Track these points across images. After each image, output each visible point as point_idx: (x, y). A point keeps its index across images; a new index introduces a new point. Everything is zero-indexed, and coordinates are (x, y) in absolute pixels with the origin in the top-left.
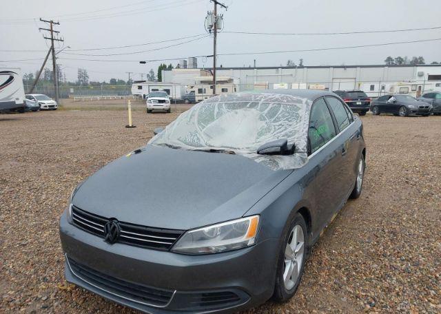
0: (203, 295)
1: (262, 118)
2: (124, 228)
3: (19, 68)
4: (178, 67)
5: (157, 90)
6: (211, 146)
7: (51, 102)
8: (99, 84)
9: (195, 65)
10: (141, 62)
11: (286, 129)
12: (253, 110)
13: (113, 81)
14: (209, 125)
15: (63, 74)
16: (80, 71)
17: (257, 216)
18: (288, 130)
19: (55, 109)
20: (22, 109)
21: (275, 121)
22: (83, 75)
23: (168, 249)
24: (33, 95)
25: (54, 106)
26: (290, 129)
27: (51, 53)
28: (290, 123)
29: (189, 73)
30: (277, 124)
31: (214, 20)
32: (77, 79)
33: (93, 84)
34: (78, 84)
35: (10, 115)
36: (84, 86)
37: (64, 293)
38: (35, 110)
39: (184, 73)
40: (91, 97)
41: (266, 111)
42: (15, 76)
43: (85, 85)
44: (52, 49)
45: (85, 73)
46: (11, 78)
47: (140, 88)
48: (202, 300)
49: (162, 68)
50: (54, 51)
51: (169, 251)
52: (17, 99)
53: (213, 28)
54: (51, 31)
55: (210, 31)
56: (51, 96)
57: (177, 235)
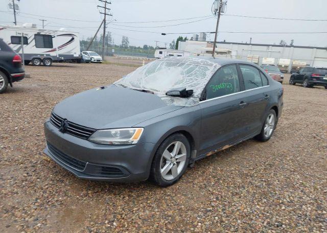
0: (103, 167)
1: (182, 74)
2: (70, 125)
3: (79, 33)
4: (192, 40)
5: (173, 55)
6: (145, 88)
7: (99, 57)
8: (135, 48)
9: (204, 38)
10: (162, 34)
11: (193, 81)
12: (180, 68)
13: (145, 47)
14: (150, 75)
15: (112, 39)
16: (123, 37)
17: (143, 129)
18: (194, 83)
19: (101, 63)
20: (79, 60)
21: (188, 76)
22: (125, 40)
23: (87, 138)
24: (88, 52)
25: (100, 60)
26: (195, 82)
27: (103, 24)
28: (197, 78)
29: (198, 44)
30: (189, 78)
31: (219, 5)
32: (121, 43)
33: (131, 47)
34: (121, 47)
35: (71, 64)
36: (125, 49)
37: (46, 162)
38: (88, 62)
39: (194, 44)
40: (128, 57)
41: (186, 70)
42: (75, 37)
43: (126, 47)
44: (104, 20)
45: (127, 40)
46: (73, 39)
47: (161, 53)
48: (103, 170)
49: (180, 39)
50: (105, 22)
51: (87, 140)
52: (75, 53)
53: (218, 11)
54: (105, 8)
55: (215, 13)
56: (100, 54)
57: (92, 131)
